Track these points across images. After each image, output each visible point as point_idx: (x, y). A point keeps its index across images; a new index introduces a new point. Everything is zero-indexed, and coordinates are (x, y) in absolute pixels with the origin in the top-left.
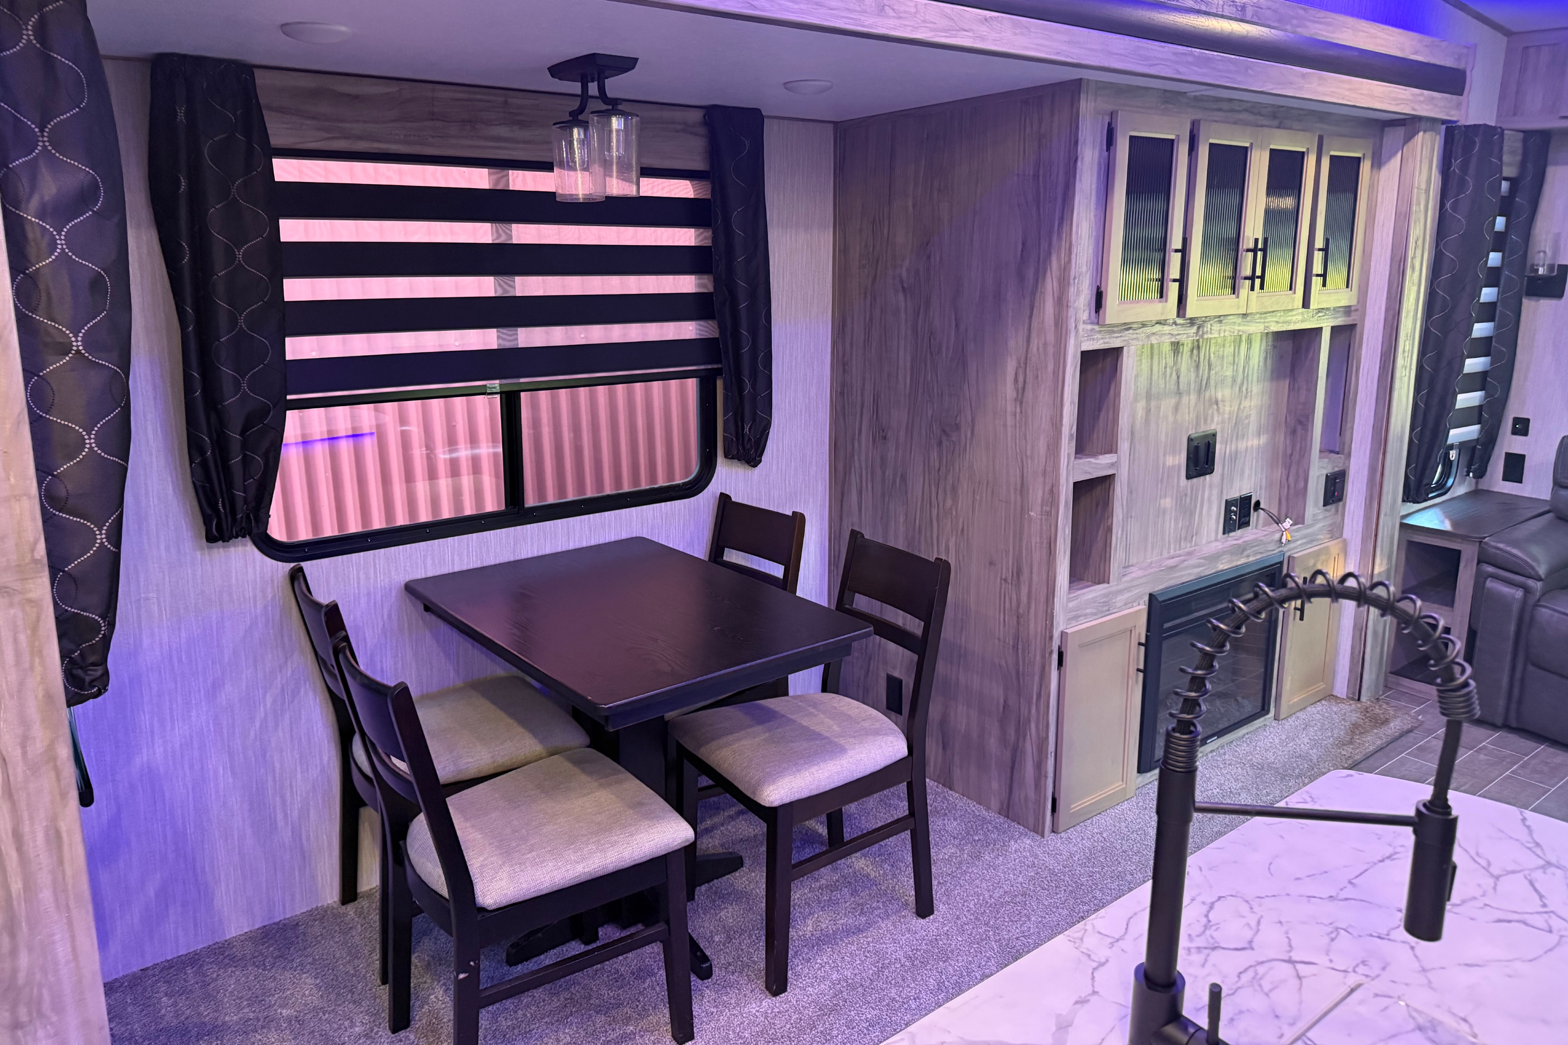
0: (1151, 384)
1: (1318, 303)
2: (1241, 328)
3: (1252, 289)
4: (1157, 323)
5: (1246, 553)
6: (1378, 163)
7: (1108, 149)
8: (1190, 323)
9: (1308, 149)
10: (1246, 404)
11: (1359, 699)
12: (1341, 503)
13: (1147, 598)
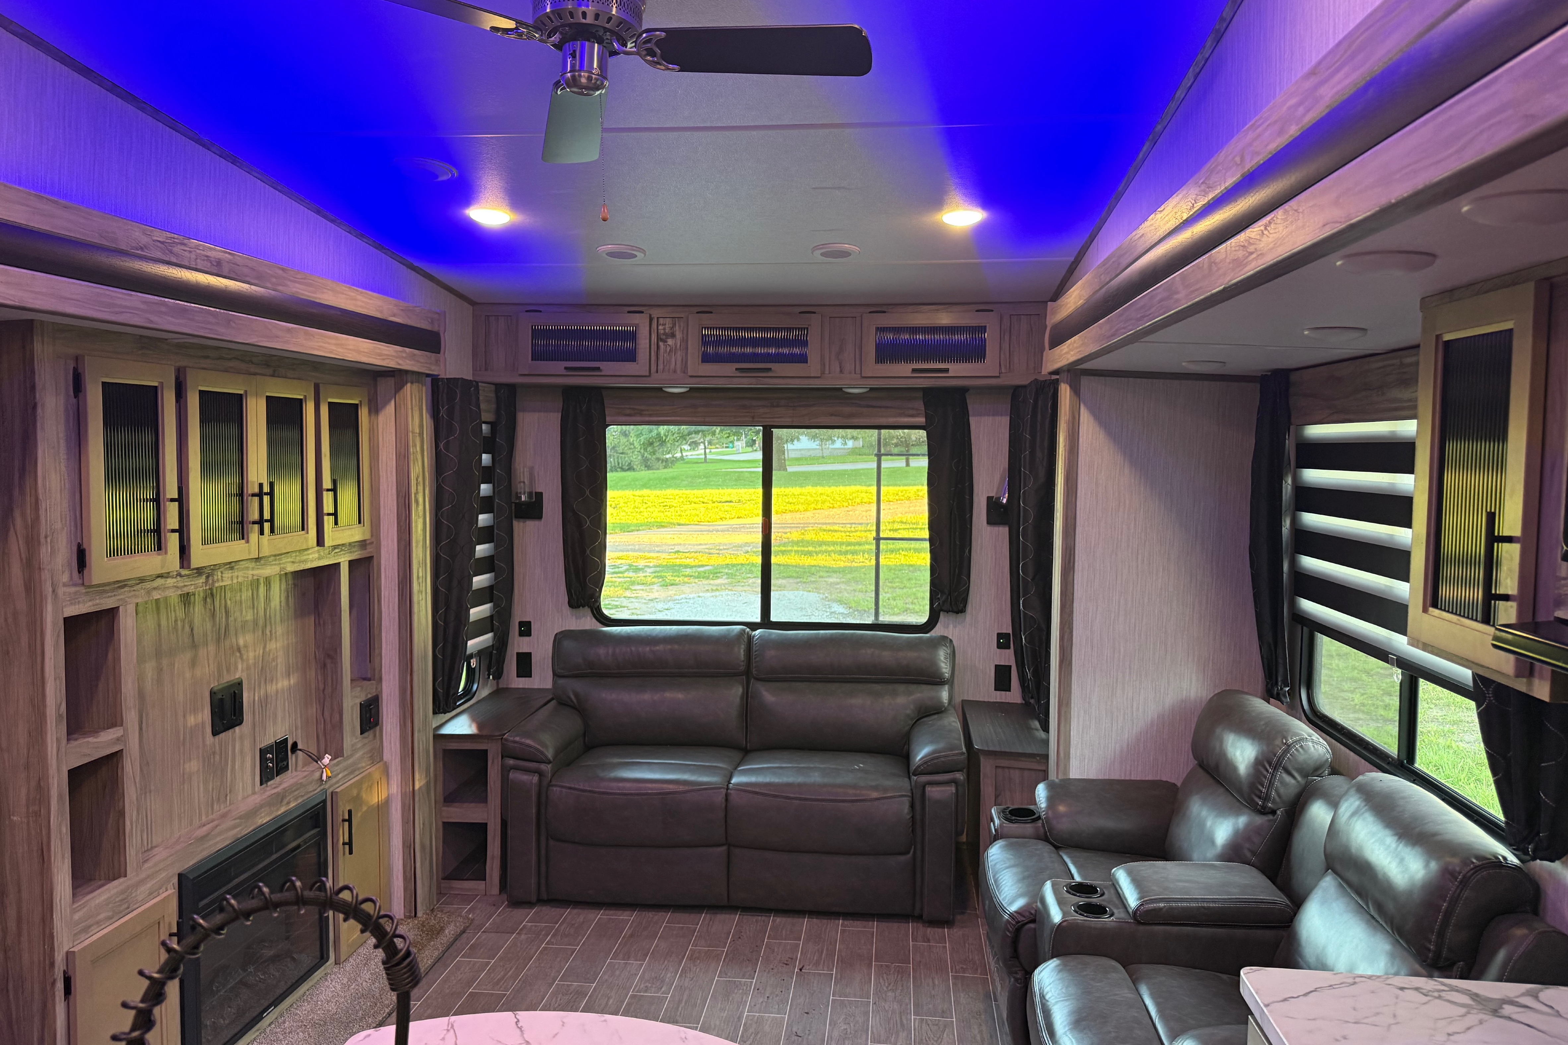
0: (160, 640)
1: (333, 540)
2: (255, 572)
3: (262, 532)
4: (158, 577)
5: (285, 801)
6: (375, 409)
7: (76, 396)
8: (196, 573)
9: (305, 396)
10: (272, 646)
11: (415, 916)
12: (378, 728)
13: (175, 880)
